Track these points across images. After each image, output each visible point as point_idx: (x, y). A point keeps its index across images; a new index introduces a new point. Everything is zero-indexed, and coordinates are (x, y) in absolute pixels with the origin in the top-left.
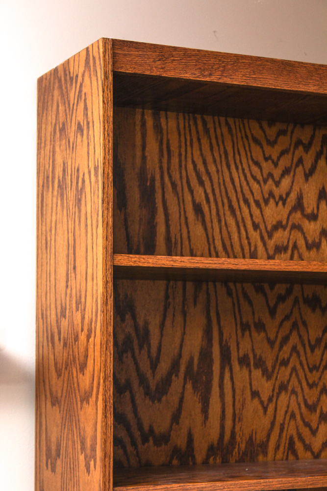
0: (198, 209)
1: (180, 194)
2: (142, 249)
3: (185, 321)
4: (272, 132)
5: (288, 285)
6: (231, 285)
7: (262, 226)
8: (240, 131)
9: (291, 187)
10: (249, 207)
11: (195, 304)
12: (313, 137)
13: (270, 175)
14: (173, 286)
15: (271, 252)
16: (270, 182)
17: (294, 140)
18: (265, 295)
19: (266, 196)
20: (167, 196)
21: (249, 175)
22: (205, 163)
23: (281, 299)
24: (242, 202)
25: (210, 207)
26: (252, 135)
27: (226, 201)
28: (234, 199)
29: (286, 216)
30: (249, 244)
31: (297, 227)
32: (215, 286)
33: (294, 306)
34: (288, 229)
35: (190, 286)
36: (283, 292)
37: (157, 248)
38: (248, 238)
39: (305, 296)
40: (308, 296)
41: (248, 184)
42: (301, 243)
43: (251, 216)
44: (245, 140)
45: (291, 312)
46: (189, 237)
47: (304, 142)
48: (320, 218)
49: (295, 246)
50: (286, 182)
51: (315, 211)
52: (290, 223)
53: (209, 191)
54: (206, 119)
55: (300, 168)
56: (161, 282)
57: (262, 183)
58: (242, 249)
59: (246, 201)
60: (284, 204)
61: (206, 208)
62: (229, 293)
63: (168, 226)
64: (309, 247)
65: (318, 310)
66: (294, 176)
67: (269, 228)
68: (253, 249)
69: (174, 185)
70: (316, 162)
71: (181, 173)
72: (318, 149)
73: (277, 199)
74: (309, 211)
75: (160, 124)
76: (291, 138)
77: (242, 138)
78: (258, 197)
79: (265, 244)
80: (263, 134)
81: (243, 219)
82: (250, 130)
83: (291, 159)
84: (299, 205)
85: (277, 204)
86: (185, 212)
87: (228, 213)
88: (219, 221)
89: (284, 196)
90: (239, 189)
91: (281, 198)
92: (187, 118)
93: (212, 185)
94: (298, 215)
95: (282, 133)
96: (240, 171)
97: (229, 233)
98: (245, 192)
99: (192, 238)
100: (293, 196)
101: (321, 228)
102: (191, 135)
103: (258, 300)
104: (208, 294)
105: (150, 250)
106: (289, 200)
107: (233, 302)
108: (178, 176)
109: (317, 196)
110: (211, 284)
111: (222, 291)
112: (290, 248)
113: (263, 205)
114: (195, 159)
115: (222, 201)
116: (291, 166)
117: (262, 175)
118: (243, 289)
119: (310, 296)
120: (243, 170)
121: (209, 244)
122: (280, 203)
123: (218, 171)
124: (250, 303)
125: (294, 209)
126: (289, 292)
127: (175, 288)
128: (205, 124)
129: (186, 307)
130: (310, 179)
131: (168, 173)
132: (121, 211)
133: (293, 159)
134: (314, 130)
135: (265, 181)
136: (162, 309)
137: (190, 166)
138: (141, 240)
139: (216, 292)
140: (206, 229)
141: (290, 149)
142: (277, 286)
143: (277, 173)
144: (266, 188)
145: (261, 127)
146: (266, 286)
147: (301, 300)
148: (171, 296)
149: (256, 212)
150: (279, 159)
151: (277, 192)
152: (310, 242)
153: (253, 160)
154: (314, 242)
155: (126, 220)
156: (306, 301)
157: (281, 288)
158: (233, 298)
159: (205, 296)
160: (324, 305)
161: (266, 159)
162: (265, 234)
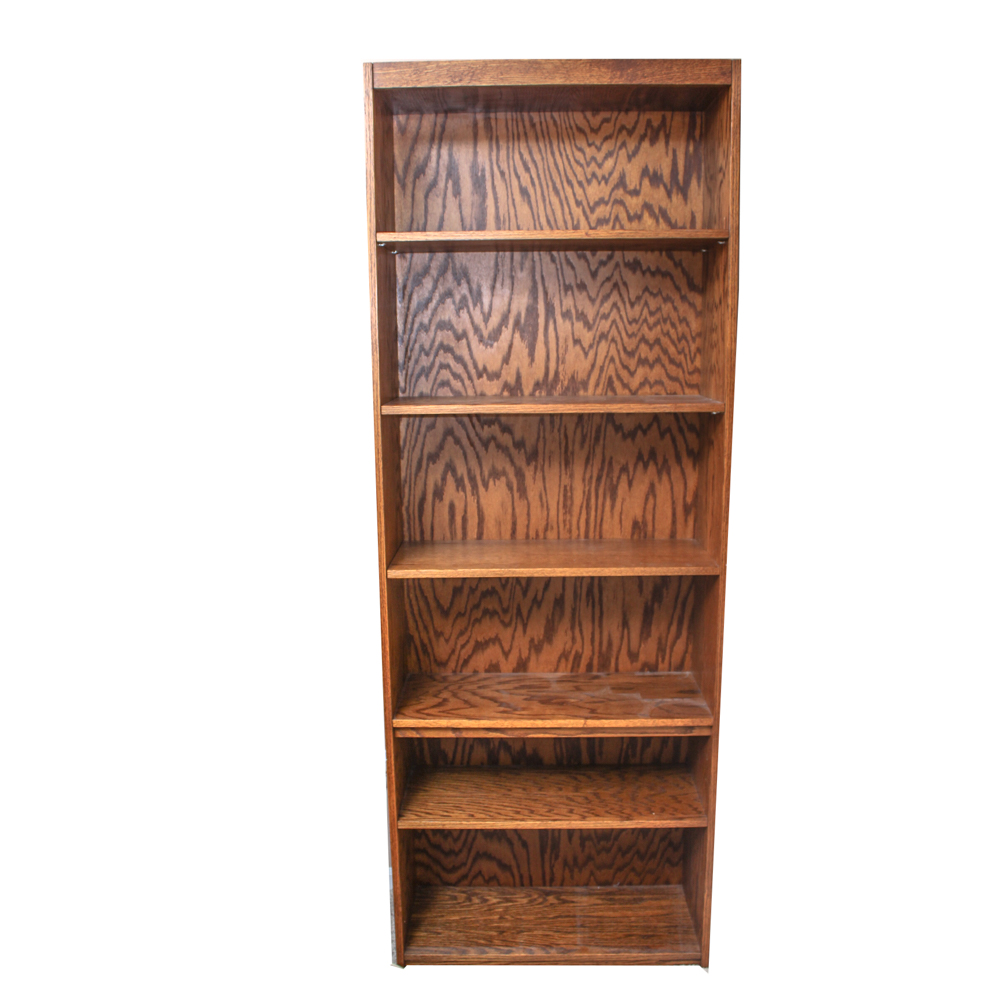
0: (524, 192)
1: (508, 181)
2: (474, 227)
3: (513, 284)
4: (596, 121)
5: (610, 252)
6: (555, 253)
7: (585, 203)
8: (565, 123)
9: (614, 168)
10: (572, 187)
11: (522, 269)
12: (637, 123)
13: (593, 159)
14: (502, 255)
15: (593, 225)
16: (593, 164)
17: (618, 126)
18: (587, 261)
19: (589, 177)
20: (496, 183)
21: (572, 160)
22: (530, 153)
23: (603, 263)
24: (565, 184)
25: (535, 190)
26: (576, 125)
27: (550, 184)
28: (558, 182)
29: (608, 193)
30: (572, 218)
31: (621, 203)
32: (540, 254)
33: (615, 269)
34: (610, 204)
35: (517, 255)
36: (604, 258)
37: (488, 227)
38: (570, 213)
39: (626, 261)
40: (629, 261)
41: (571, 167)
42: (623, 216)
43: (574, 195)
44: (569, 130)
45: (612, 275)
46: (516, 216)
47: (628, 127)
48: (642, 193)
49: (617, 218)
50: (610, 163)
51: (638, 188)
52: (612, 200)
53: (534, 176)
54: (533, 115)
55: (624, 150)
56: (492, 252)
57: (585, 166)
58: (565, 222)
59: (569, 182)
60: (606, 183)
61: (531, 191)
62: (553, 260)
63: (497, 208)
64: (630, 219)
65: (638, 273)
66: (617, 158)
67: (591, 204)
68: (575, 223)
69: (502, 174)
70: (640, 144)
71: (508, 164)
72: (642, 132)
73: (600, 178)
74: (631, 187)
76: (615, 124)
77: (567, 129)
78: (581, 178)
79: (587, 218)
80: (587, 124)
81: (566, 198)
82: (574, 120)
83: (614, 144)
84: (622, 182)
85: (599, 183)
86: (512, 195)
87: (552, 194)
88: (544, 201)
89: (607, 176)
90: (562, 173)
91: (604, 177)
93: (537, 171)
94: (620, 192)
95: (606, 120)
96: (564, 157)
97: (553, 210)
98: (569, 175)
99: (519, 217)
100: (616, 175)
101: (643, 201)
102: (518, 130)
103: (579, 265)
104: (533, 261)
105: (481, 227)
106: (611, 179)
108: (506, 165)
109: (640, 174)
110: (536, 252)
111: (546, 258)
112: (612, 221)
113: (585, 184)
114: (522, 151)
115: (547, 184)
116: (614, 149)
117: (585, 159)
118: (566, 256)
119: (631, 261)
120: (567, 156)
121: (534, 221)
122: (603, 183)
123: (543, 159)
124: (573, 268)
125: (616, 187)
126: (610, 258)
127: (504, 257)
128: (531, 119)
129: (514, 272)
130: (633, 160)
131: (497, 163)
133: (616, 144)
134: (639, 115)
135: (588, 164)
136: (492, 274)
137: (517, 156)
138: (474, 221)
139: (541, 259)
140: (531, 208)
141: (613, 135)
142: (599, 253)
143: (600, 156)
144: (589, 171)
145: (585, 117)
146: (588, 254)
147: (622, 265)
148: (500, 264)
149: (579, 191)
150: (602, 144)
151: (599, 173)
152: (632, 214)
153: (576, 146)
154: (636, 214)
155: (460, 206)
156: (627, 265)
157: (602, 255)
158: (556, 265)
159: (531, 263)
160: (644, 268)
161: (589, 145)
162: (588, 212)
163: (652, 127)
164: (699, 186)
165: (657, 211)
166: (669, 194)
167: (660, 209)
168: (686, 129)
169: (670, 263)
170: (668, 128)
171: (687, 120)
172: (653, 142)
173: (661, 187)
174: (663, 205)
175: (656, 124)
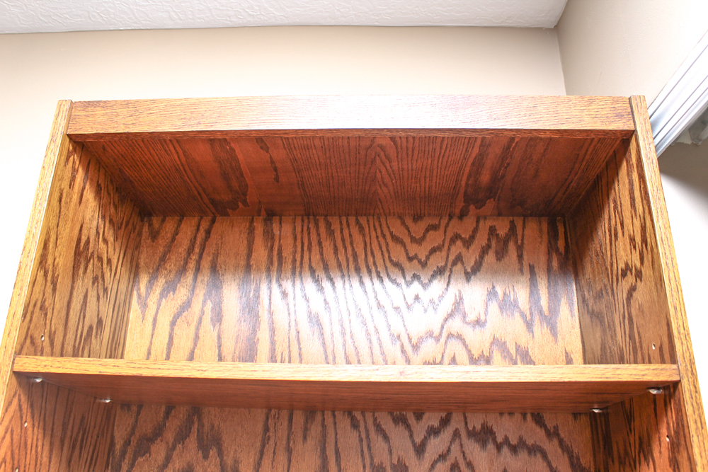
0: (314, 321)
1: (292, 305)
3: (289, 461)
4: (418, 229)
5: (444, 414)
6: (358, 415)
7: (404, 338)
8: (375, 230)
9: (447, 289)
10: (385, 315)
11: (305, 438)
12: (475, 230)
13: (416, 277)
14: (275, 416)
16: (416, 284)
17: (449, 235)
18: (408, 427)
19: (410, 301)
20: (274, 308)
21: (385, 278)
22: (326, 268)
23: (433, 432)
24: (375, 311)
25: (330, 319)
26: (391, 233)
27: (353, 310)
28: (365, 308)
29: (438, 325)
32: (334, 416)
33: (453, 440)
34: (442, 340)
35: (299, 418)
36: (436, 423)
39: (471, 429)
40: (474, 427)
41: (384, 288)
42: (462, 358)
43: (388, 325)
44: (381, 239)
45: (449, 450)
47: (463, 236)
48: (489, 325)
51: (482, 317)
52: (445, 333)
53: (330, 299)
54: (331, 220)
55: (459, 266)
56: (260, 410)
57: (404, 286)
59: (381, 310)
61: (324, 320)
62: (355, 425)
63: (273, 342)
64: (473, 363)
67: (414, 340)
69: (284, 294)
70: (482, 257)
71: (293, 281)
72: (484, 242)
73: (425, 303)
74: (471, 317)
75: (272, 230)
76: (445, 232)
77: (377, 237)
79: (408, 360)
80: (406, 232)
81: (376, 330)
82: (389, 228)
83: (445, 257)
84: (458, 310)
85: (425, 310)
86: (297, 324)
87: (356, 323)
90: (371, 296)
91: (431, 302)
92: (306, 221)
93: (335, 293)
94: (457, 322)
95: (434, 227)
98: (380, 298)
100: (449, 300)
101: (492, 337)
102: (309, 239)
103: (398, 435)
104: (324, 426)
106: (442, 304)
107: (360, 436)
108: (290, 285)
109: (484, 298)
110: (328, 414)
111: (344, 423)
113: (405, 311)
114: (314, 265)
115: (348, 309)
116: (446, 264)
117: (404, 277)
119: (478, 427)
120: (378, 272)
122: (431, 309)
124: (386, 438)
125: (451, 316)
126: (445, 422)
127: (278, 418)
128: (329, 225)
129: (292, 442)
130: (474, 279)
131: (277, 281)
132: (214, 327)
133: (448, 257)
134: (478, 222)
136: (258, 444)
139: (335, 424)
140: (323, 344)
141: (443, 245)
142: (426, 416)
143: (425, 273)
144: (410, 293)
145: (403, 223)
146: (411, 419)
147: (463, 433)
148: (272, 429)
150: (428, 258)
151: (424, 296)
152: (476, 355)
153: (391, 261)
154: (482, 356)
155: (219, 338)
156: (472, 434)
157: (432, 419)
158: (360, 432)
159: (320, 428)
161: (410, 259)
162: (408, 348)
163: (497, 235)
164: (572, 316)
165: (513, 351)
166: (529, 325)
167: (518, 347)
168: (545, 237)
169: (540, 433)
170: (519, 237)
171: (545, 227)
172: (500, 255)
174: (523, 343)
175: (502, 232)
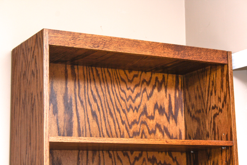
0: (94, 114)
1: (85, 107)
2: (66, 134)
4: (131, 75)
5: (140, 152)
6: (111, 152)
7: (126, 122)
8: (115, 75)
9: (141, 103)
10: (120, 113)
11: (93, 162)
12: (151, 78)
13: (130, 97)
14: (81, 153)
15: (131, 135)
16: (130, 100)
17: (142, 79)
18: (128, 157)
19: (128, 107)
20: (78, 107)
21: (119, 97)
22: (97, 91)
23: (137, 159)
24: (116, 111)
25: (100, 113)
26: (121, 77)
27: (108, 110)
28: (112, 109)
29: (138, 117)
30: (120, 131)
31: (144, 123)
32: (103, 153)
33: (143, 162)
34: (139, 124)
35: (90, 153)
36: (137, 156)
37: (73, 134)
38: (119, 128)
39: (149, 158)
41: (119, 101)
42: (146, 131)
43: (121, 117)
44: (117, 79)
46: (89, 128)
47: (147, 80)
48: (155, 118)
49: (143, 132)
50: (138, 100)
51: (153, 115)
52: (140, 121)
53: (99, 105)
54: (98, 69)
55: (145, 93)
56: (76, 151)
57: (126, 101)
58: (117, 134)
59: (118, 110)
60: (137, 111)
61: (98, 114)
62: (110, 156)
63: (79, 123)
64: (150, 133)
66: (142, 97)
67: (130, 123)
68: (122, 134)
69: (82, 102)
70: (153, 90)
71: (85, 96)
72: (154, 84)
73: (134, 109)
74: (150, 114)
75: (75, 72)
76: (140, 78)
77: (116, 78)
78: (124, 108)
79: (128, 131)
80: (126, 77)
81: (117, 118)
82: (120, 74)
83: (140, 89)
84: (145, 112)
85: (134, 111)
86: (87, 115)
87: (109, 116)
88: (105, 120)
89: (137, 107)
90: (114, 104)
91: (136, 108)
92: (88, 69)
93: (101, 102)
94: (144, 117)
95: (136, 76)
96: (115, 95)
97: (110, 126)
98: (118, 105)
99: (91, 129)
100: (142, 107)
101: (156, 123)
102: (90, 77)
104: (99, 157)
105: (70, 134)
106: (139, 109)
107: (112, 161)
108: (84, 97)
109: (153, 107)
110: (101, 152)
111: (106, 155)
112: (141, 133)
113: (126, 112)
114: (92, 89)
115: (106, 110)
116: (141, 92)
117: (126, 97)
118: (117, 154)
119: (151, 157)
120: (116, 94)
121: (100, 132)
122: (135, 111)
123: (104, 95)
124: (121, 161)
125: (142, 114)
126: (141, 155)
127: (83, 154)
128: (97, 71)
129: (88, 164)
130: (150, 99)
131: (79, 96)
132: (55, 115)
134: (152, 75)
135: (128, 100)
136: (76, 164)
137: (90, 92)
138: (65, 130)
139: (103, 156)
140: (98, 124)
141: (139, 84)
142: (134, 152)
143: (133, 96)
144: (128, 103)
145: (125, 73)
146: (129, 153)
147: (146, 160)
148: (81, 158)
149: (123, 115)
150: (134, 89)
151: (133, 105)
152: (151, 130)
153: (121, 89)
154: (152, 130)
155: (57, 120)
156: (149, 160)
157: (136, 154)
158: (112, 159)
159: (98, 158)
160: (158, 162)
161: (128, 89)
162: (128, 127)
163: (158, 81)
164: (182, 115)
165: (163, 129)
166: (168, 119)
167: (164, 127)
168: (175, 83)
169: (171, 159)
170: (166, 83)
171: (175, 79)
172: (159, 90)
173: (164, 115)
174: (166, 125)
175: (160, 80)
